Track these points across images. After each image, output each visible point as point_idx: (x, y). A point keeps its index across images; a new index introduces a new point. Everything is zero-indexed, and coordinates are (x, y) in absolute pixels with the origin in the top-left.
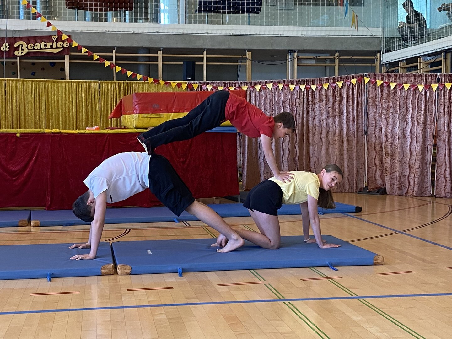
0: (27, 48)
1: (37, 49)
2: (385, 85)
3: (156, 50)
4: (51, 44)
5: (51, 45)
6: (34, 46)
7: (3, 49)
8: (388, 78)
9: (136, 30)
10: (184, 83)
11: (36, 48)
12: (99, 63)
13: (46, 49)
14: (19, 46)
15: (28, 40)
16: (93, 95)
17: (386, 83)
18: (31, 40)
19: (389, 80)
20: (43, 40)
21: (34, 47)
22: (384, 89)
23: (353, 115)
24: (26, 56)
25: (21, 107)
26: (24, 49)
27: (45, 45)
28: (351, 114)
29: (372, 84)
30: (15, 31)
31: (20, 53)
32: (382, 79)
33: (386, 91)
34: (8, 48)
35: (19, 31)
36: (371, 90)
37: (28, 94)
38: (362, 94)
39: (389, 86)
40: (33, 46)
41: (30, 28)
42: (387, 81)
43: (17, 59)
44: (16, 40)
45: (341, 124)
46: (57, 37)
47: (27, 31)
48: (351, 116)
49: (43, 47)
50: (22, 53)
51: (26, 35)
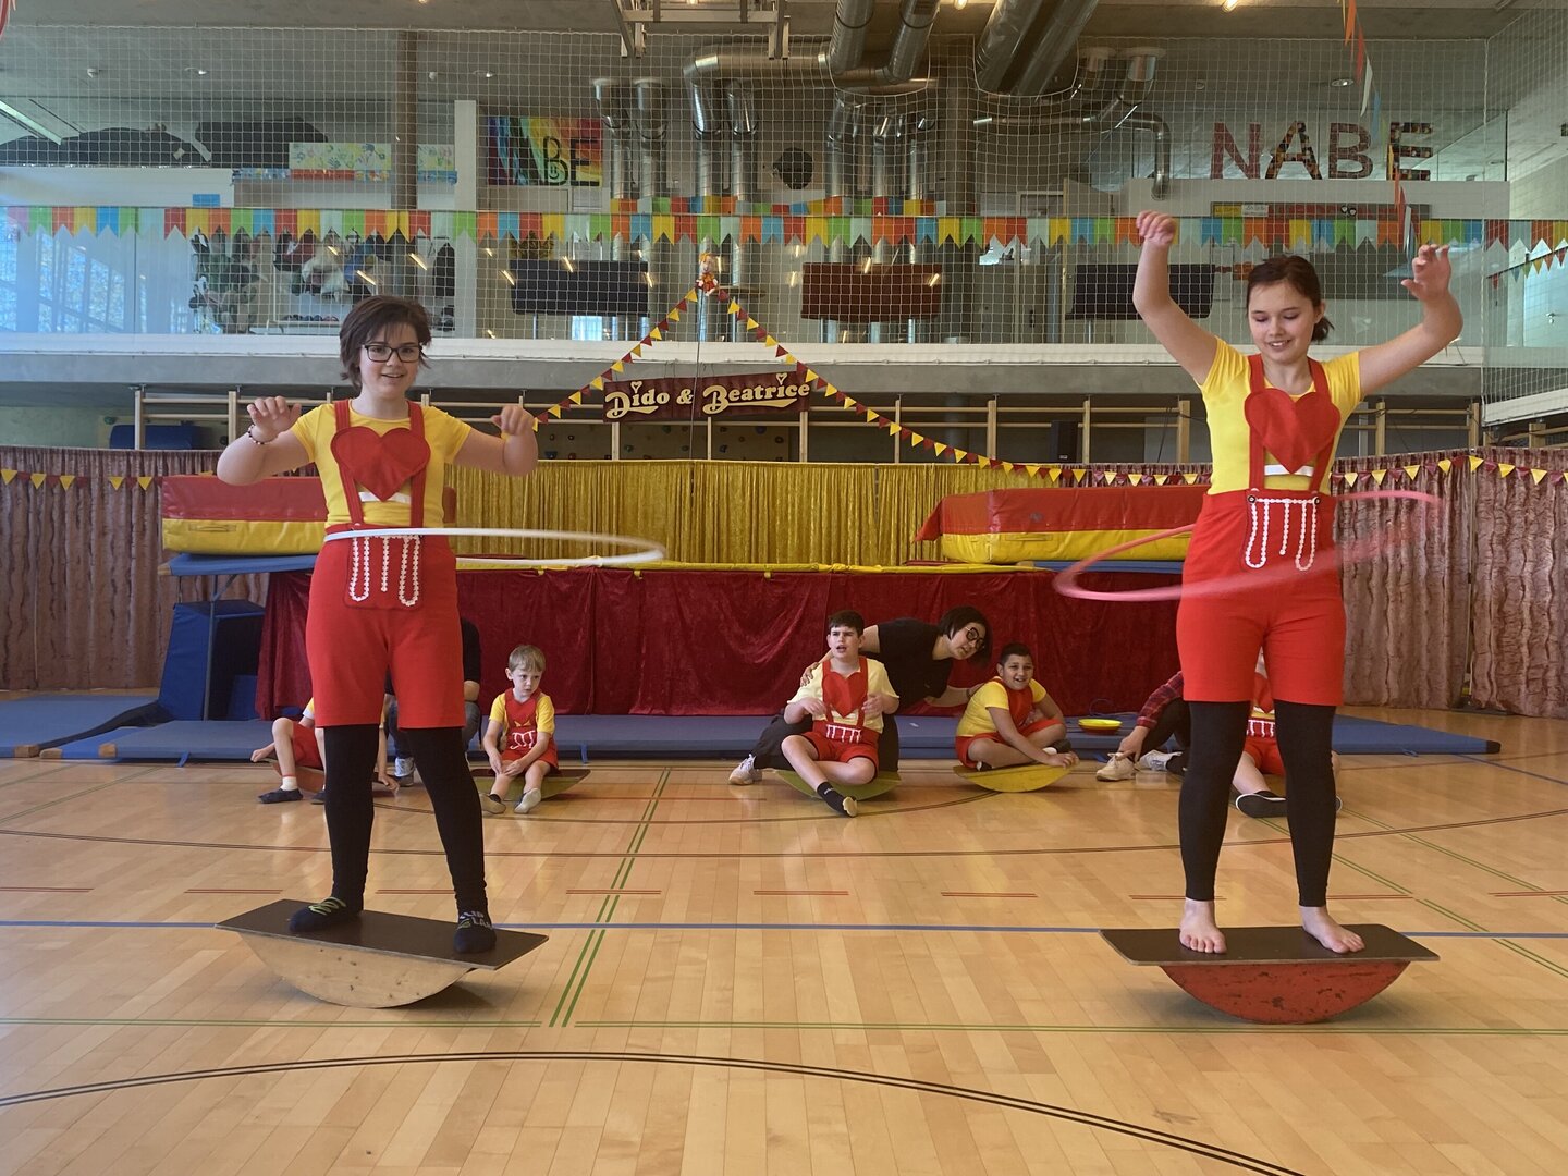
0: (727, 398)
1: (747, 401)
2: (1519, 474)
3: (982, 400)
4: (774, 390)
6: (742, 394)
7: (682, 400)
8: (1527, 459)
9: (945, 359)
10: (1053, 467)
11: (745, 399)
12: (877, 427)
13: (763, 399)
14: (712, 394)
15: (730, 382)
16: (864, 492)
17: (1521, 469)
18: (736, 383)
19: (1528, 463)
20: (760, 381)
21: (740, 396)
22: (1517, 481)
23: (1440, 540)
24: (724, 415)
25: (721, 517)
26: (722, 400)
27: (763, 393)
28: (1437, 536)
29: (1488, 471)
31: (714, 408)
32: (1512, 462)
33: (1523, 488)
34: (690, 398)
35: (712, 364)
36: (1484, 484)
37: (736, 492)
38: (1461, 492)
39: (1528, 477)
40: (738, 394)
41: (735, 358)
42: (1523, 465)
43: (707, 420)
44: (705, 382)
45: (1413, 558)
46: (785, 375)
47: (729, 365)
48: (1436, 540)
49: (758, 396)
50: (717, 408)
51: (726, 373)
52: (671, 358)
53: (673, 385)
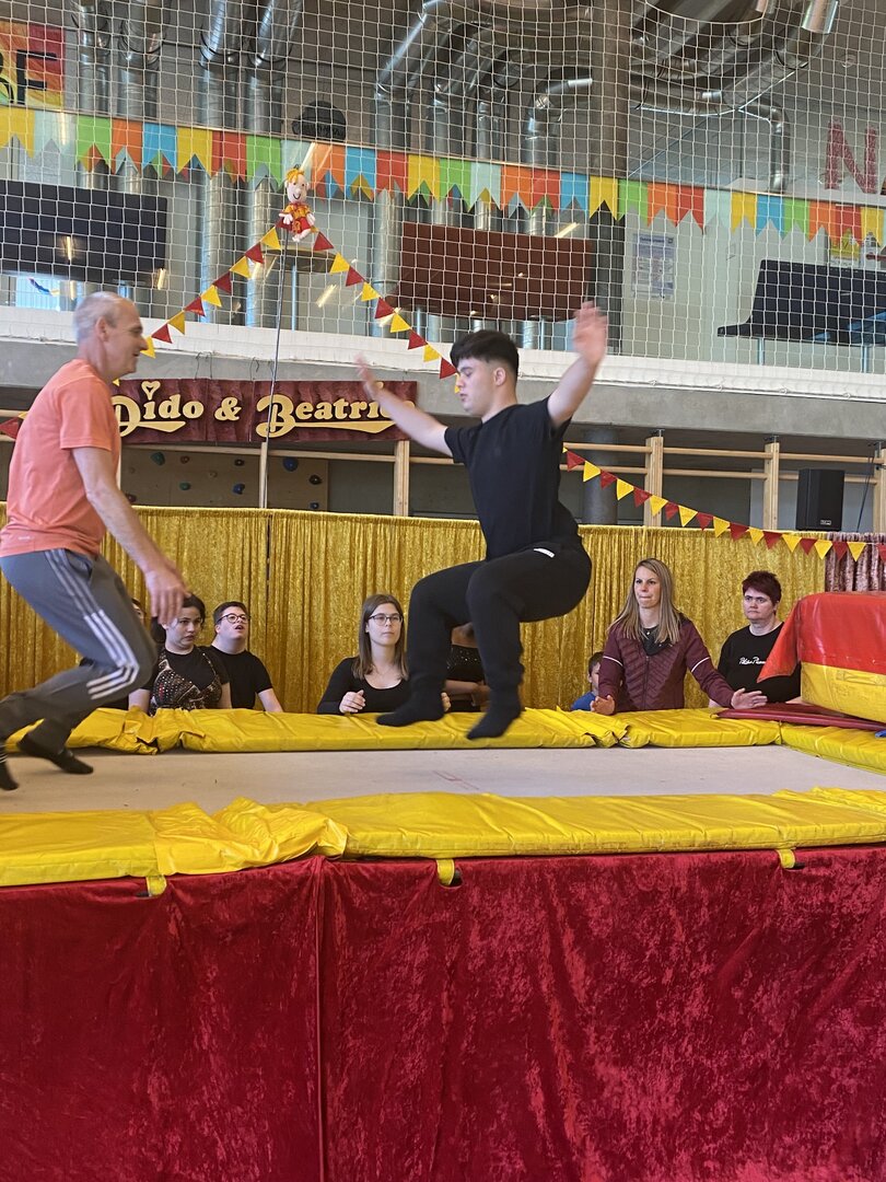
0: (294, 414)
1: (323, 420)
4: (363, 406)
5: (364, 408)
6: (316, 409)
7: (223, 415)
11: (321, 418)
13: (348, 419)
14: (270, 407)
15: (297, 391)
18: (305, 393)
20: (340, 393)
21: (313, 413)
24: (288, 440)
25: (315, 603)
26: (283, 418)
27: (347, 410)
30: (258, 363)
31: (273, 429)
34: (236, 412)
35: (269, 362)
37: (340, 562)
40: (311, 409)
41: (303, 356)
43: (260, 448)
44: (259, 388)
47: (294, 364)
49: (340, 414)
50: (278, 429)
51: (289, 377)
52: (206, 349)
53: (210, 391)
